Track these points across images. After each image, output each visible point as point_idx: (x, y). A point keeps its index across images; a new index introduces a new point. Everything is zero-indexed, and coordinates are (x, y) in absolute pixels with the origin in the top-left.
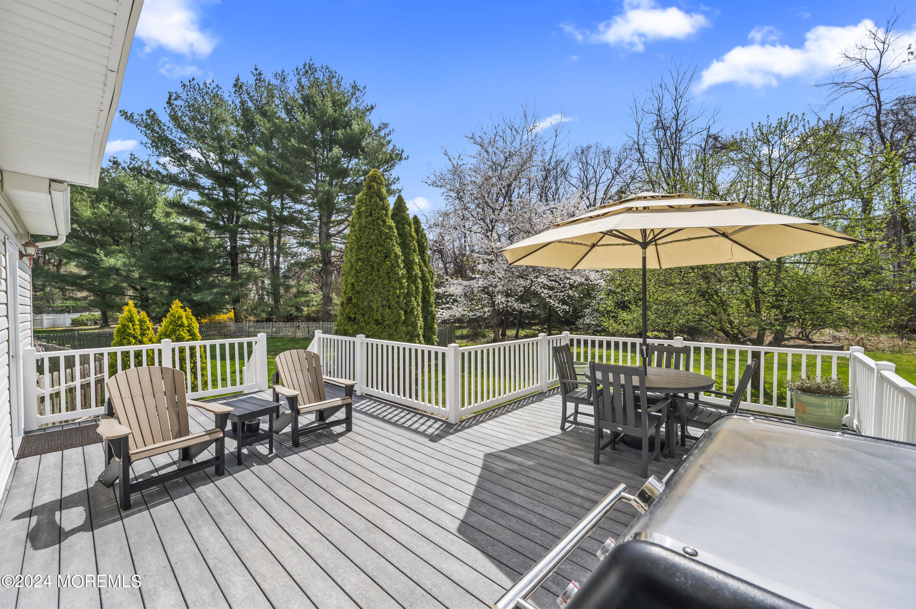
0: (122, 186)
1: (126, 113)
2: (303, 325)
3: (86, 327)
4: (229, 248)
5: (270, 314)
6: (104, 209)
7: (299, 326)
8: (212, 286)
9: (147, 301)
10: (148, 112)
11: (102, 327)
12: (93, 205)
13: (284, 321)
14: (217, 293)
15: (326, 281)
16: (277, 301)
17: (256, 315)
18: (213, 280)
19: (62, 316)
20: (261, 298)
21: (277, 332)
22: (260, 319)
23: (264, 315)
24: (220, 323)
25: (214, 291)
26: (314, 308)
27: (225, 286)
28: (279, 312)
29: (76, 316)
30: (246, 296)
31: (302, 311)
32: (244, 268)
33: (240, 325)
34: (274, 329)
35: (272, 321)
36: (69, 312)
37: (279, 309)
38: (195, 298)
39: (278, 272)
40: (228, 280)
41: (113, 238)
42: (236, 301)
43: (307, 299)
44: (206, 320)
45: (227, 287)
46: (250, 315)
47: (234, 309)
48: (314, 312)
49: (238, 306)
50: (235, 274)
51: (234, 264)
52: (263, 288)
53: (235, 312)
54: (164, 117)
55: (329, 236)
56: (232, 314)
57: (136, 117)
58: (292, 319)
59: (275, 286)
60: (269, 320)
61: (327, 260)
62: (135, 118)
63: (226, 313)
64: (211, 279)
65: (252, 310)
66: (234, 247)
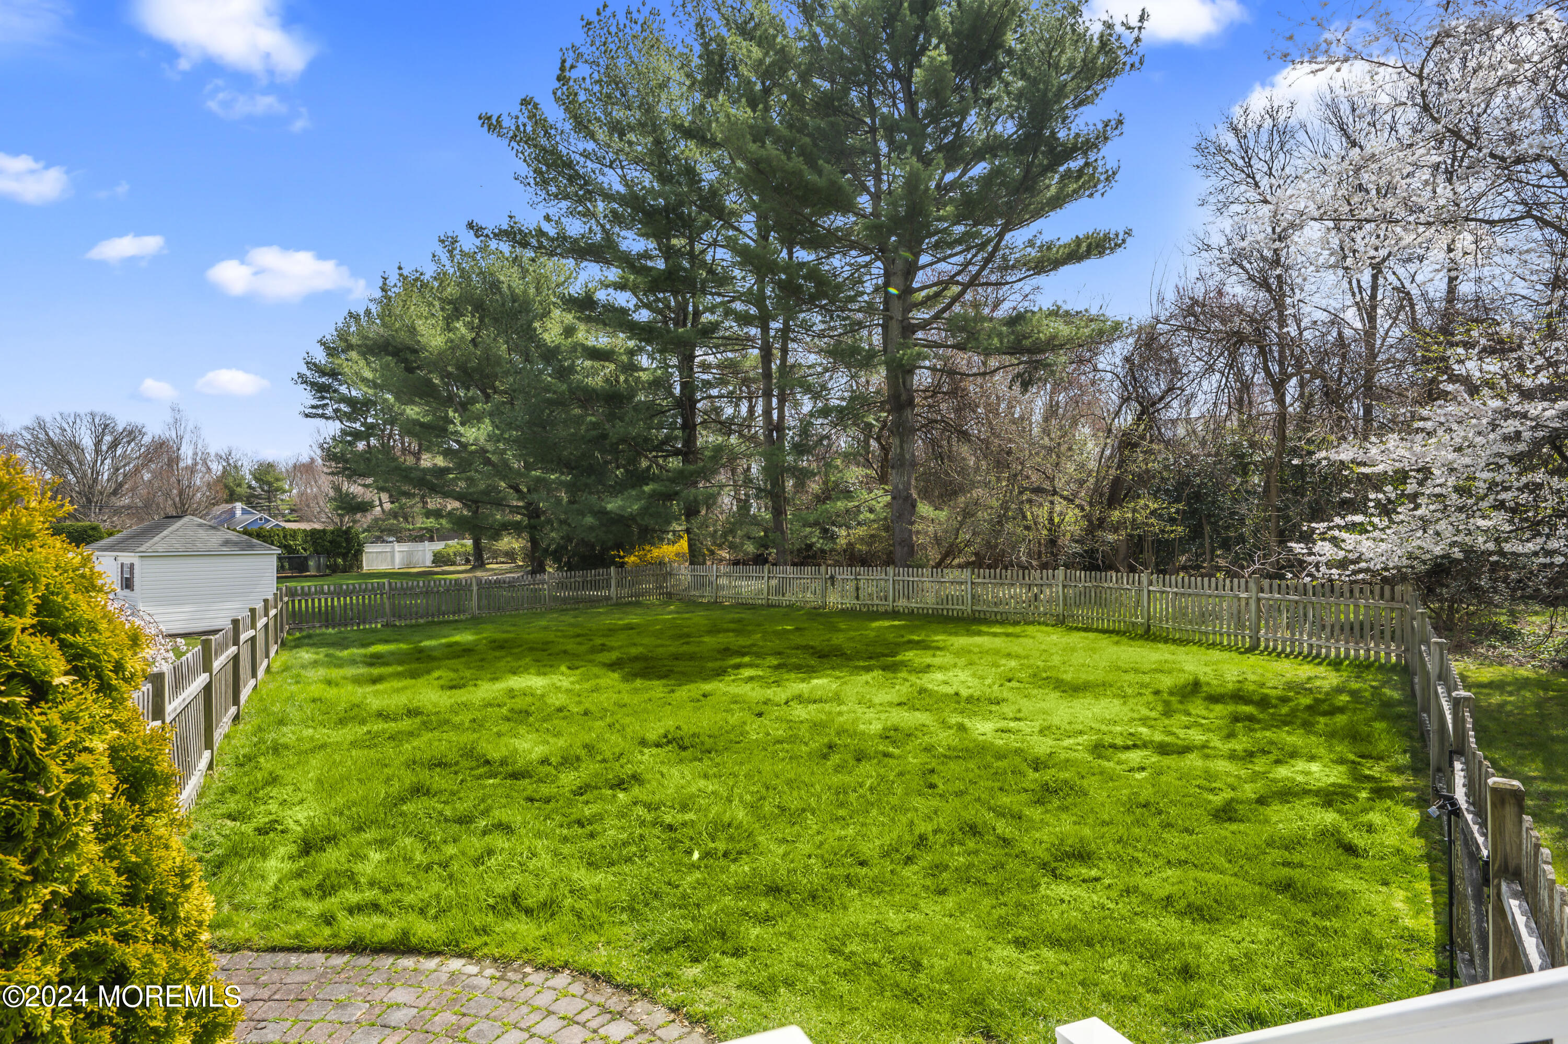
0: (495, 286)
1: (489, 118)
2: (844, 574)
3: (452, 568)
4: (677, 391)
5: (763, 544)
6: (463, 330)
7: (832, 578)
8: (642, 478)
9: (538, 517)
10: (525, 102)
11: (474, 568)
12: (448, 324)
13: (794, 564)
14: (653, 495)
15: (902, 455)
16: (778, 512)
17: (732, 546)
18: (649, 467)
19: (419, 546)
20: (744, 505)
21: (780, 591)
22: (741, 556)
23: (750, 548)
24: (661, 564)
25: (646, 489)
26: (861, 531)
27: (669, 480)
28: (784, 539)
29: (439, 546)
30: (711, 501)
31: (833, 538)
32: (707, 438)
33: (700, 570)
34: (774, 582)
35: (765, 561)
36: (431, 539)
37: (783, 532)
38: (610, 507)
39: (781, 437)
40: (675, 463)
41: (484, 392)
42: (691, 512)
43: (850, 505)
44: (633, 558)
45: (673, 481)
46: (720, 546)
47: (688, 531)
48: (861, 540)
49: (695, 522)
50: (689, 452)
51: (689, 427)
52: (748, 481)
53: (689, 540)
54: (554, 114)
55: (909, 329)
56: (683, 545)
57: (507, 122)
58: (814, 556)
59: (775, 472)
60: (760, 560)
61: (904, 397)
62: (505, 124)
63: (674, 543)
64: (644, 464)
65: (725, 535)
66: (688, 386)
